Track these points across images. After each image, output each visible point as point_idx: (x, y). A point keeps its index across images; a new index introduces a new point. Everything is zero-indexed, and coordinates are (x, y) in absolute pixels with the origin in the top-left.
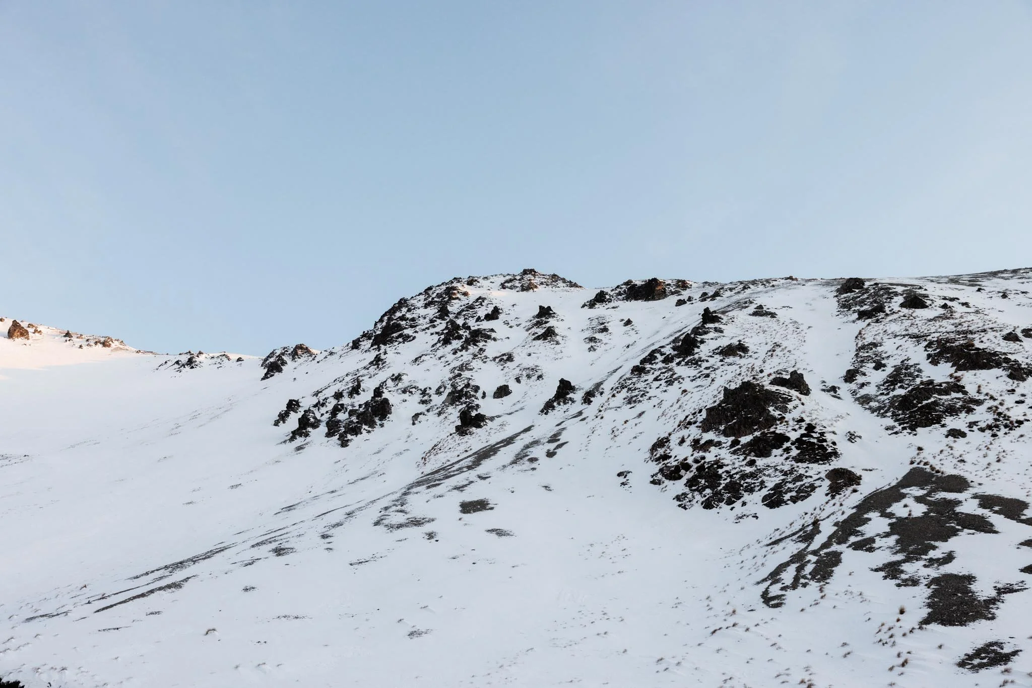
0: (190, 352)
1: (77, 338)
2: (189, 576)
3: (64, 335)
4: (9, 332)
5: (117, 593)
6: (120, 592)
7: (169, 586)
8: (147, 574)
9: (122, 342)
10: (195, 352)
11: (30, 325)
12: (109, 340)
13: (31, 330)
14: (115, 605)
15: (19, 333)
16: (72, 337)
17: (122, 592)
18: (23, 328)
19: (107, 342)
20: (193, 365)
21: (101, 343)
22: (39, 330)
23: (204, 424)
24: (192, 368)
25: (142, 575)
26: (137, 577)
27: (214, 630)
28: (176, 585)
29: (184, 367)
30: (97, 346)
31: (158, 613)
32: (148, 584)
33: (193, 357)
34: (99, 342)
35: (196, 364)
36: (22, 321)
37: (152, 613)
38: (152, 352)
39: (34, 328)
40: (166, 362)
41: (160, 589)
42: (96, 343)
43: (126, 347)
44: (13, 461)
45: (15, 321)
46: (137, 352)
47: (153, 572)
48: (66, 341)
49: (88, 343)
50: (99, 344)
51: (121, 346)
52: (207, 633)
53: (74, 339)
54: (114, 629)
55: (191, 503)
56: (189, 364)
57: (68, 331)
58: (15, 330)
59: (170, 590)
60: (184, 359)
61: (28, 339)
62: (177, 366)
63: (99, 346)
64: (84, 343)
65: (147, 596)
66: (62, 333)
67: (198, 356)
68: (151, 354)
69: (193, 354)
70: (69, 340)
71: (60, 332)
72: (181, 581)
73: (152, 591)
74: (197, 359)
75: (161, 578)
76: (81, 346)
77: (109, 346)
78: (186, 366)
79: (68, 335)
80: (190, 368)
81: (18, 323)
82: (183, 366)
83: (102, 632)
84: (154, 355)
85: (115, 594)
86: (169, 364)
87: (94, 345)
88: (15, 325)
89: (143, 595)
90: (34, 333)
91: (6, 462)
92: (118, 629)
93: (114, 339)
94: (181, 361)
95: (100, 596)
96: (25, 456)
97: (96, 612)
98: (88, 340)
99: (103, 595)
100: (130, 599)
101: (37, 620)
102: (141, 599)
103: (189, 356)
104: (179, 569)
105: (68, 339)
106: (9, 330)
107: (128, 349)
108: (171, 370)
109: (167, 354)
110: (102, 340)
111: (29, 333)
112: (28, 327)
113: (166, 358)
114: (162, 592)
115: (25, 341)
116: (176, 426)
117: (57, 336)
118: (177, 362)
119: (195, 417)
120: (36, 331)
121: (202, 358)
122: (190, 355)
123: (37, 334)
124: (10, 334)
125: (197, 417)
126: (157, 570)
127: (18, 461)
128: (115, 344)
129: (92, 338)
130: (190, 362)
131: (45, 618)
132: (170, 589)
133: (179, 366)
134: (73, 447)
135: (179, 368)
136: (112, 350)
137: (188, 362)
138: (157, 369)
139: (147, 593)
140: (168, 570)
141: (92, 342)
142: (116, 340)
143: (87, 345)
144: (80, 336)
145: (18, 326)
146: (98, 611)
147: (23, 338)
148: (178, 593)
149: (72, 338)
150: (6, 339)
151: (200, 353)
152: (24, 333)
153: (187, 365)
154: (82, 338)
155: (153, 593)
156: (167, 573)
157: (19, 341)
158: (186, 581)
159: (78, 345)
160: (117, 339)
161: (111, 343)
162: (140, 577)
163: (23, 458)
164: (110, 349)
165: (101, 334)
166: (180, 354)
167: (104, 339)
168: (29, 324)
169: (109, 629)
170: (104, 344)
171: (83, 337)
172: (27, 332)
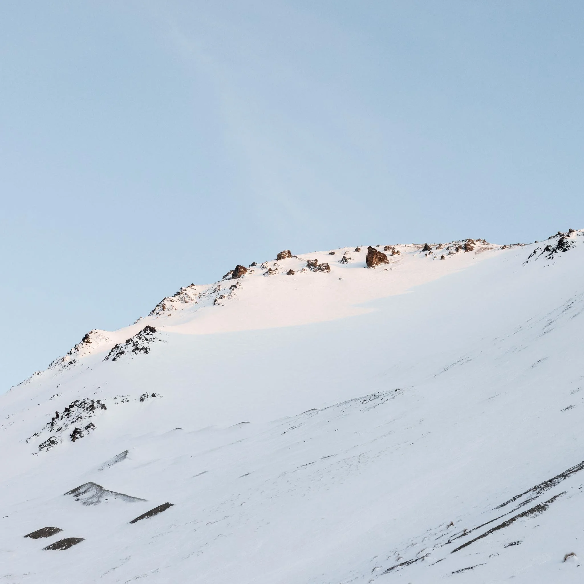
0: (559, 233)
1: (437, 249)
2: (555, 495)
3: (423, 249)
4: (367, 261)
5: (479, 527)
6: (483, 525)
7: (532, 511)
8: (514, 499)
9: (484, 241)
10: (565, 232)
11: (387, 248)
12: (470, 242)
13: (388, 253)
14: (473, 541)
15: (377, 260)
16: (431, 249)
17: (485, 524)
18: (380, 252)
19: (468, 245)
20: (565, 247)
21: (462, 248)
22: (396, 251)
23: (579, 313)
24: (565, 250)
25: (509, 502)
26: (504, 505)
27: (573, 554)
28: (541, 508)
29: (556, 252)
30: (459, 252)
31: (518, 543)
32: (512, 512)
33: (563, 238)
34: (460, 247)
35: (568, 245)
36: (378, 246)
37: (511, 545)
38: (519, 244)
39: (391, 250)
40: (535, 252)
41: (522, 515)
42: (457, 250)
43: (490, 246)
44: (385, 399)
45: (370, 247)
46: (503, 248)
47: (520, 496)
48: (426, 255)
49: (448, 251)
50: (460, 249)
51: (485, 246)
52: (565, 560)
53: (434, 250)
54: (468, 569)
55: (569, 408)
56: (560, 247)
57: (426, 244)
58: (372, 257)
59: (532, 515)
60: (554, 243)
61: (388, 263)
62: (547, 253)
63: (462, 251)
64: (445, 253)
65: (508, 525)
66: (420, 248)
67: (568, 236)
68: (518, 247)
69: (563, 235)
70: (429, 254)
71: (418, 247)
72: (547, 502)
73: (513, 519)
74: (568, 239)
75: (527, 502)
76: (442, 257)
77: (472, 249)
78: (557, 250)
79: (426, 248)
80: (563, 251)
81: (374, 249)
82: (555, 250)
83: (456, 574)
84: (521, 247)
85: (477, 528)
86: (539, 252)
87: (455, 252)
88: (371, 251)
89: (504, 525)
90: (392, 255)
91: (378, 401)
92: (472, 568)
93: (475, 240)
94: (550, 246)
95: (463, 533)
96: (396, 390)
97: (453, 552)
98: (448, 249)
99: (465, 531)
100: (490, 532)
101: (396, 569)
102: (502, 530)
103: (559, 238)
104: (548, 488)
105: (427, 252)
106: (367, 259)
107: (493, 247)
108: (542, 259)
109: (536, 242)
110: (463, 244)
111: (387, 257)
112: (385, 250)
113: (534, 247)
114: (524, 518)
115: (386, 266)
116: (550, 321)
117: (416, 252)
118: (547, 249)
119: (569, 307)
120: (393, 253)
121: (573, 236)
122: (560, 236)
123: (395, 256)
124: (369, 263)
125: (571, 306)
126: (525, 493)
127: (390, 398)
128: (477, 246)
129: (452, 245)
130: (562, 245)
131: (404, 565)
132: (533, 513)
133: (550, 252)
134: (446, 370)
135: (550, 254)
136: (476, 253)
137: (559, 244)
138: (527, 262)
139: (508, 521)
140: (536, 492)
141: (453, 250)
142: (477, 241)
143: (449, 254)
144: (440, 247)
145: (373, 252)
146: (455, 550)
147: (382, 263)
148: (542, 516)
149: (431, 251)
150: (367, 269)
151: (571, 231)
152: (382, 258)
153: (558, 248)
154: (442, 248)
155: (514, 520)
156: (533, 494)
157: (380, 267)
158: (553, 501)
159: (439, 257)
160: (478, 239)
161: (472, 245)
162: (507, 503)
163: (395, 393)
164: (473, 251)
165: (460, 238)
166: (549, 238)
167: (464, 243)
168: (385, 247)
169: (463, 570)
170: (467, 248)
171: (443, 246)
172: (385, 256)
